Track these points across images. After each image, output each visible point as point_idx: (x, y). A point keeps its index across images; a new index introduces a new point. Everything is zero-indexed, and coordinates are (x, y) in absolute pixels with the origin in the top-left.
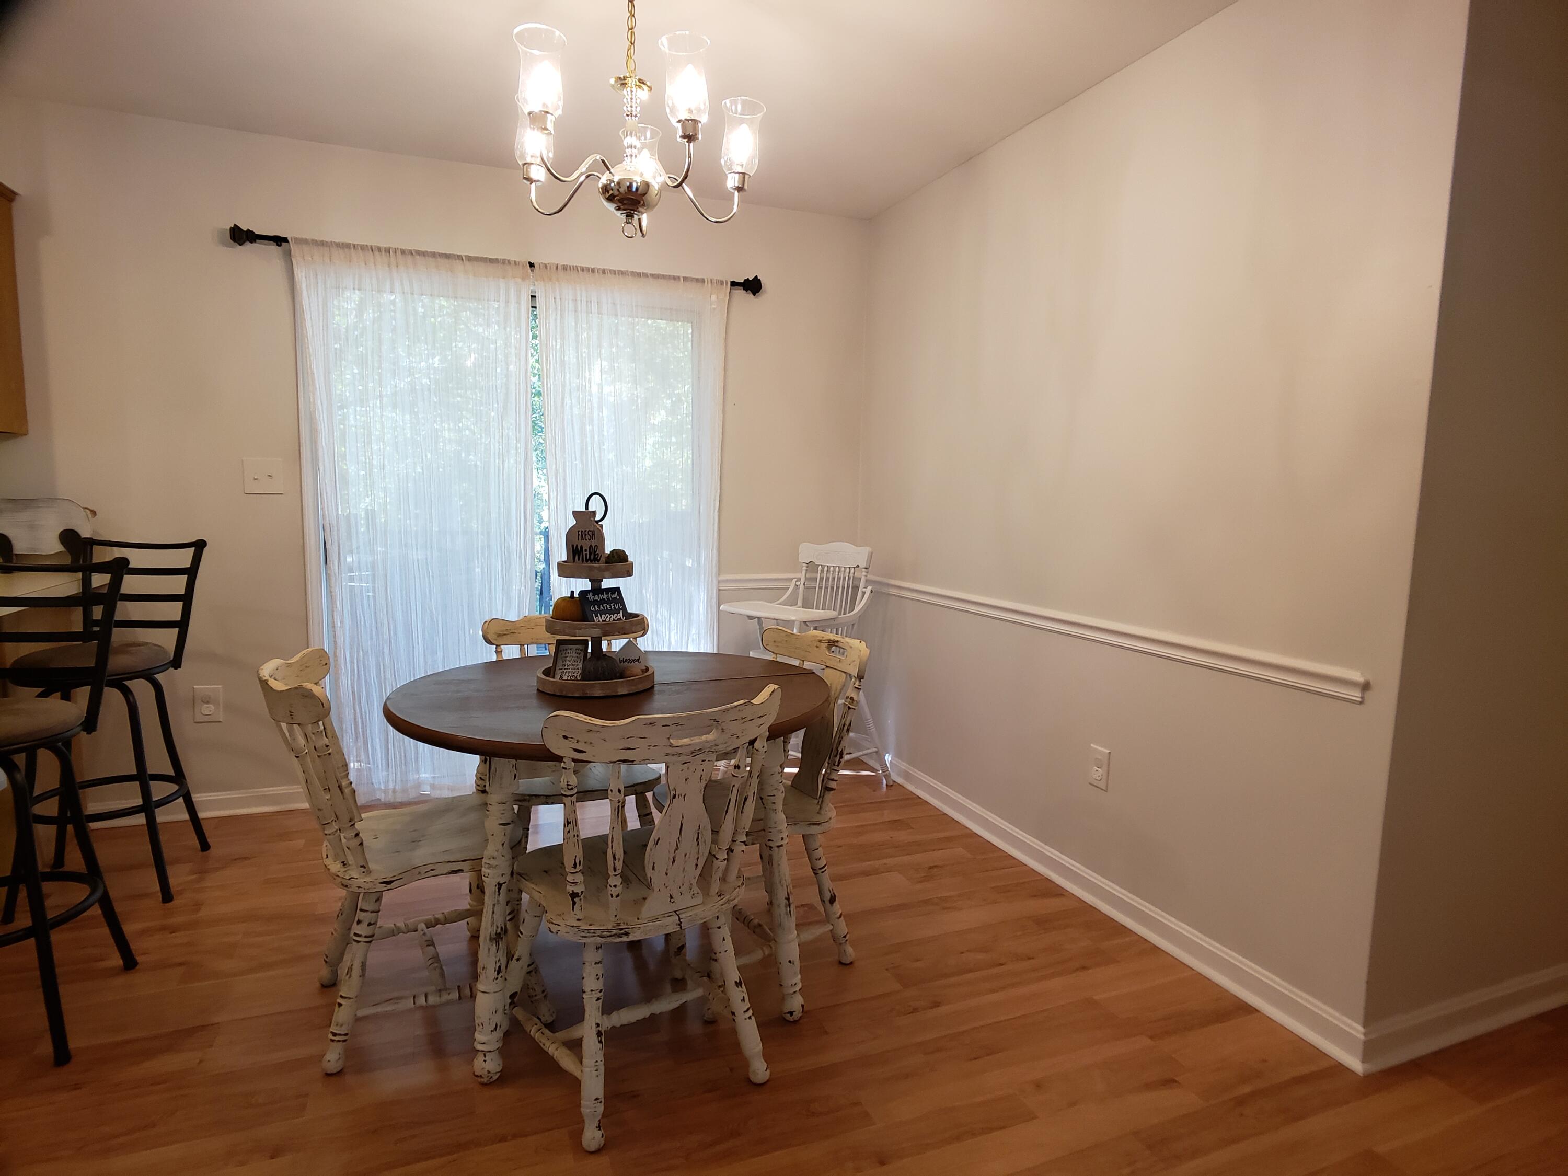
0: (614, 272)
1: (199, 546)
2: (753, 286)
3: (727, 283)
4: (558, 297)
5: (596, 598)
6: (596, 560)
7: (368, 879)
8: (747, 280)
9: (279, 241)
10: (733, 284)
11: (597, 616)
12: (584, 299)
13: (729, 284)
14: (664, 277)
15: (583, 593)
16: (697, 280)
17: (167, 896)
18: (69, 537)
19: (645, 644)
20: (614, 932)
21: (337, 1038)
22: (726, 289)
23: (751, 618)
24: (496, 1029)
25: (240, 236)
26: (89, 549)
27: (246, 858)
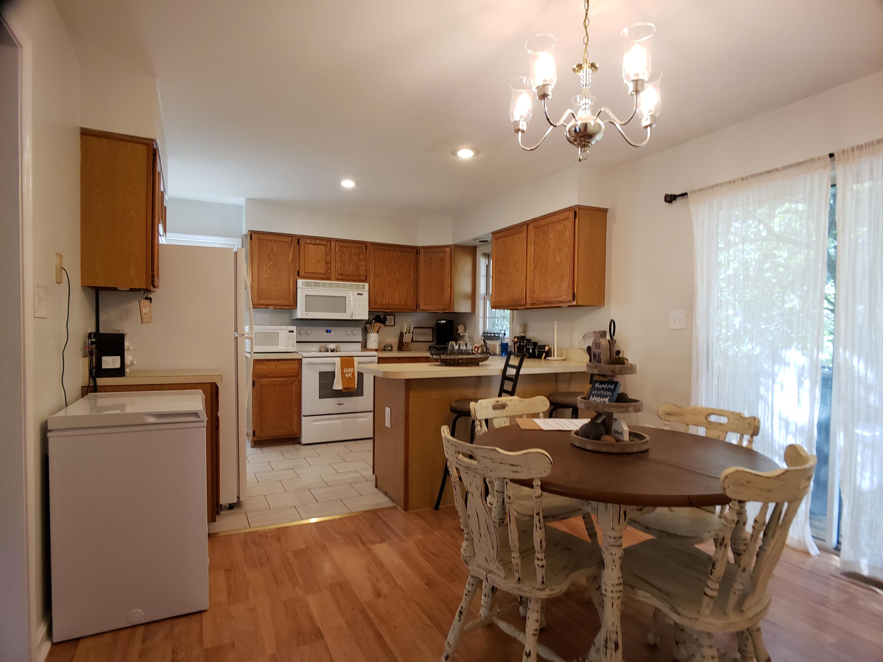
9: (686, 195)
25: (669, 199)
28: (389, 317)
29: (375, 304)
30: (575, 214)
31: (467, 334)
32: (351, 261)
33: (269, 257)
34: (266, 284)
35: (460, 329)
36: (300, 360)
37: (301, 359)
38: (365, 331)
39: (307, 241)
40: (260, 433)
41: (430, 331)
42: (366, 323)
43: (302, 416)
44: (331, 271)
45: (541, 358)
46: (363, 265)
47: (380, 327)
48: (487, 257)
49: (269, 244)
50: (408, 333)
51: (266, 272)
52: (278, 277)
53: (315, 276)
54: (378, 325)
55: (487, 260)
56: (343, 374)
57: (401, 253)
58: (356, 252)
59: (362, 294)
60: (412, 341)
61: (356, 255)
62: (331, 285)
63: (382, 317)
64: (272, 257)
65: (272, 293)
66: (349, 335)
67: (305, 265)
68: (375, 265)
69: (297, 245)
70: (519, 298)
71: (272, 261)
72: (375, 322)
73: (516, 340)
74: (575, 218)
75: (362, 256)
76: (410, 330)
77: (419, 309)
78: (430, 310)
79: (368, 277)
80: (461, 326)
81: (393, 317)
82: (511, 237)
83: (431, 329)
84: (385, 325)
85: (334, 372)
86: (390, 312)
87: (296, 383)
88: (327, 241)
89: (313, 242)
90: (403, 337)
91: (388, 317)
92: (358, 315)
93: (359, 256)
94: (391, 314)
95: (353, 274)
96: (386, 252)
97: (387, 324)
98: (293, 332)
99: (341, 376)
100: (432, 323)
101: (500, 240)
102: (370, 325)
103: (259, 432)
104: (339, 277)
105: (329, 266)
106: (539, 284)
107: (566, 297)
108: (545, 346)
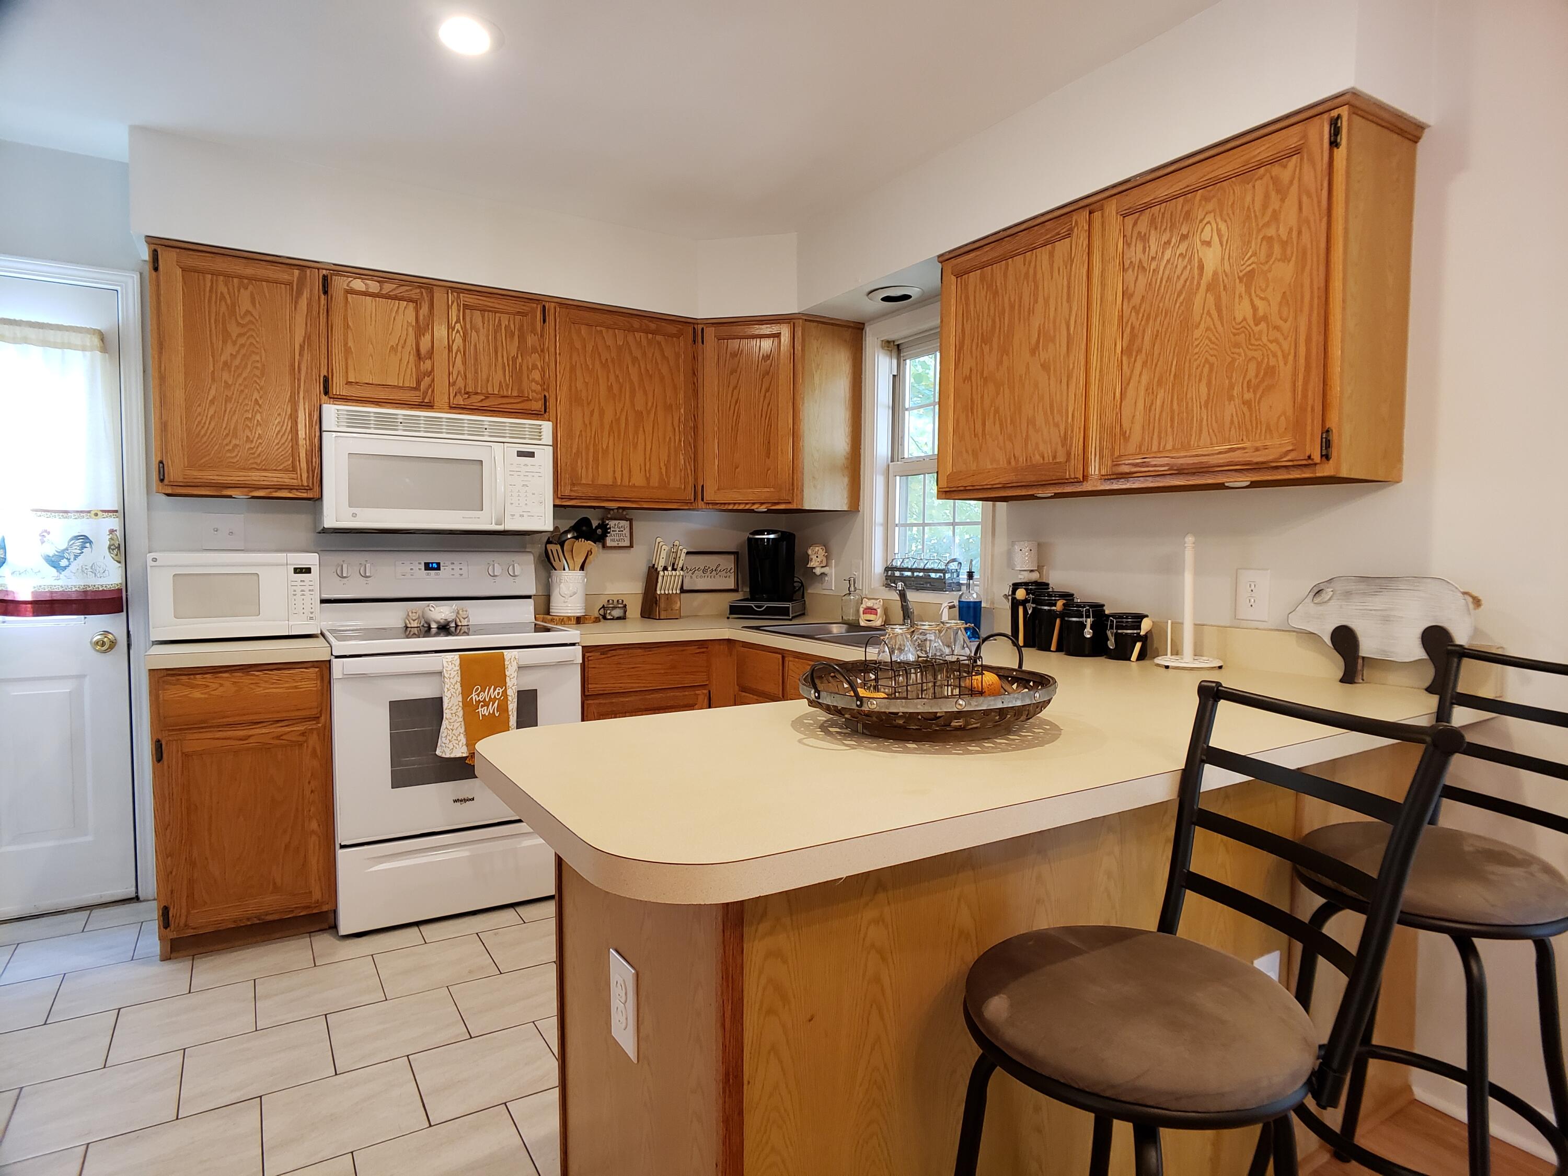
26: (1455, 665)
28: (617, 522)
29: (573, 484)
30: (1336, 130)
31: (831, 571)
32: (496, 353)
33: (225, 330)
34: (212, 417)
35: (814, 557)
36: (324, 667)
37: (330, 661)
38: (547, 564)
39: (352, 285)
40: (188, 912)
41: (728, 563)
42: (549, 542)
43: (338, 846)
44: (433, 380)
45: (1129, 659)
46: (535, 367)
47: (589, 553)
48: (895, 351)
49: (222, 288)
50: (670, 568)
51: (213, 379)
52: (256, 395)
53: (382, 394)
54: (584, 545)
55: (895, 362)
56: (469, 708)
57: (650, 336)
58: (512, 326)
59: (531, 455)
60: (683, 591)
61: (513, 334)
62: (433, 425)
63: (595, 523)
64: (234, 330)
65: (236, 446)
66: (495, 576)
67: (350, 362)
68: (573, 369)
69: (323, 296)
70: (1054, 457)
71: (234, 343)
72: (576, 538)
73: (1021, 594)
74: (1334, 144)
75: (531, 340)
76: (675, 559)
77: (703, 500)
78: (735, 504)
79: (551, 403)
80: (817, 548)
81: (627, 524)
82: (1019, 259)
83: (732, 557)
84: (604, 546)
85: (440, 700)
86: (619, 508)
87: (313, 740)
88: (420, 287)
89: (374, 287)
90: (657, 582)
91: (612, 523)
92: (522, 516)
93: (522, 338)
94: (622, 514)
95: (505, 394)
96: (604, 330)
97: (609, 542)
98: (308, 571)
99: (461, 713)
100: (735, 539)
101: (974, 276)
102: (558, 547)
103: (184, 911)
104: (460, 400)
105: (428, 363)
106: (1149, 408)
107: (1290, 448)
108: (1140, 617)
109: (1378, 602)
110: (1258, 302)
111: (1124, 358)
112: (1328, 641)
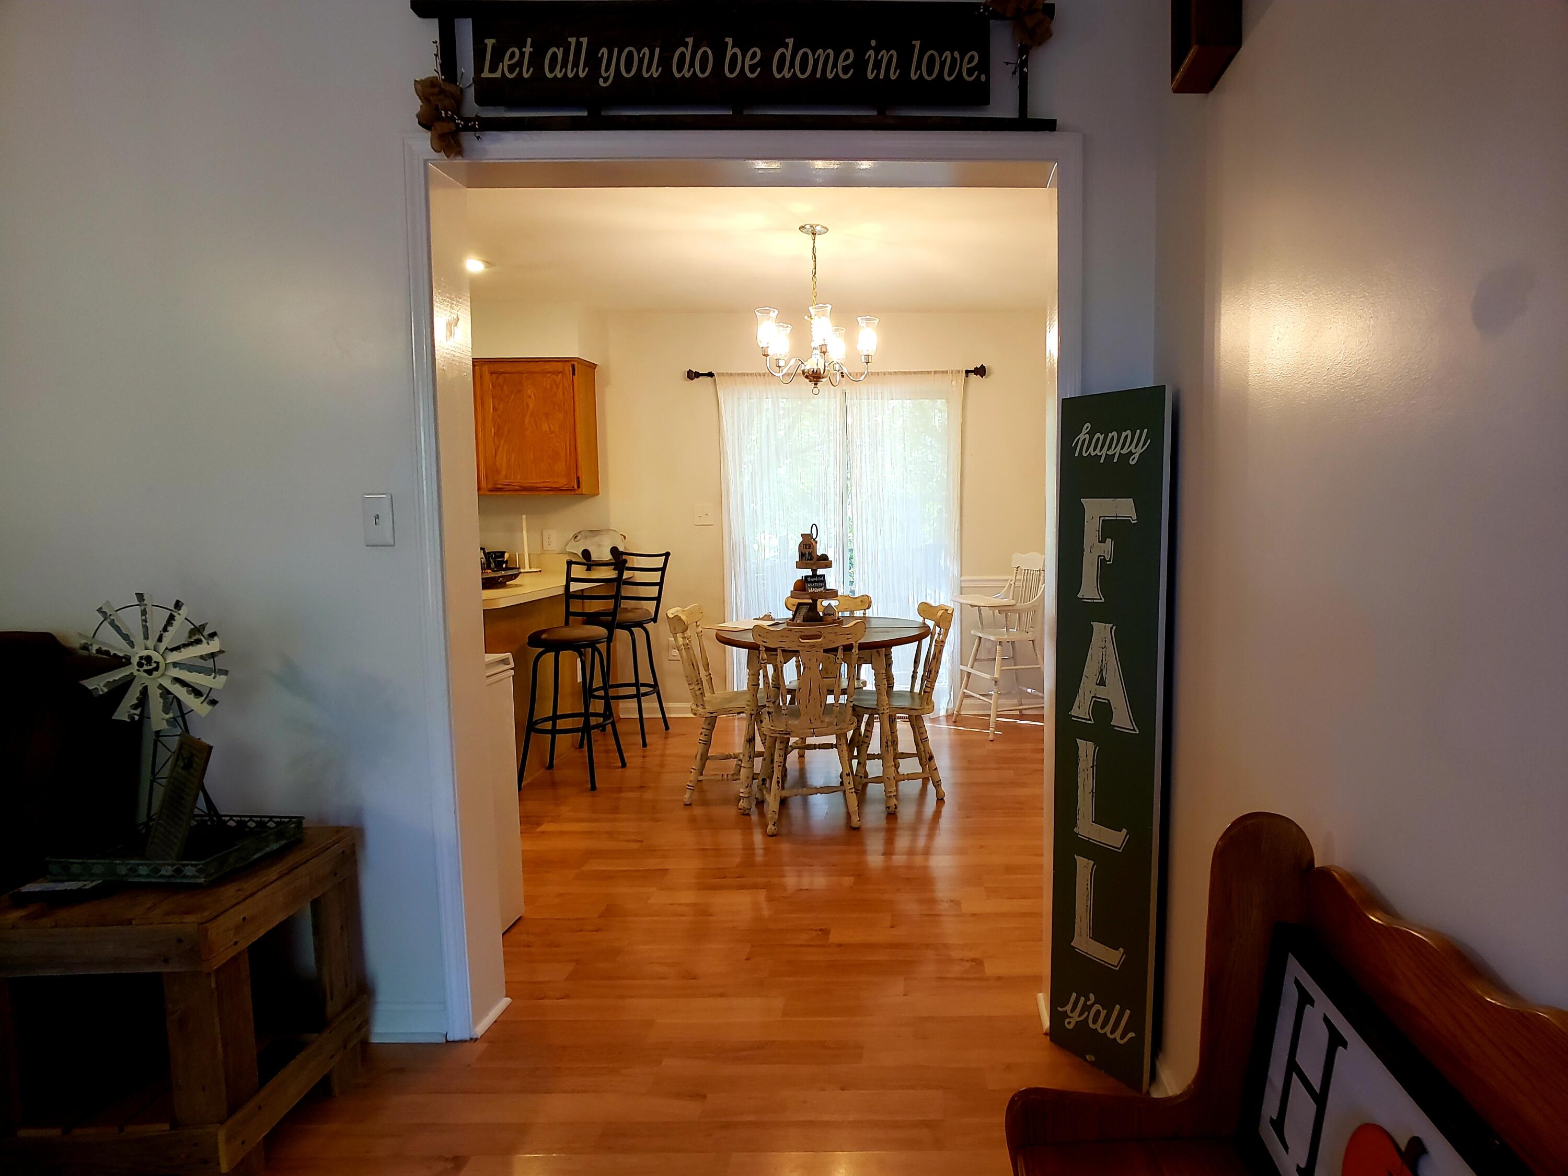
0: (890, 373)
1: (667, 555)
2: (981, 371)
3: (962, 372)
4: (858, 391)
5: (812, 580)
6: (811, 559)
7: (704, 711)
8: (976, 368)
9: (711, 375)
10: (967, 372)
11: (810, 589)
12: (873, 391)
13: (964, 372)
14: (922, 372)
15: (806, 577)
16: (943, 372)
17: (645, 745)
18: (614, 551)
19: (869, 613)
20: (784, 732)
21: (689, 787)
22: (962, 376)
23: (972, 606)
24: (748, 787)
25: (692, 375)
26: (621, 558)
27: (683, 735)
30: (574, 365)
74: (574, 369)
106: (509, 460)
107: (566, 483)
108: (503, 553)
109: (596, 539)
110: (551, 426)
111: (495, 438)
112: (580, 555)
